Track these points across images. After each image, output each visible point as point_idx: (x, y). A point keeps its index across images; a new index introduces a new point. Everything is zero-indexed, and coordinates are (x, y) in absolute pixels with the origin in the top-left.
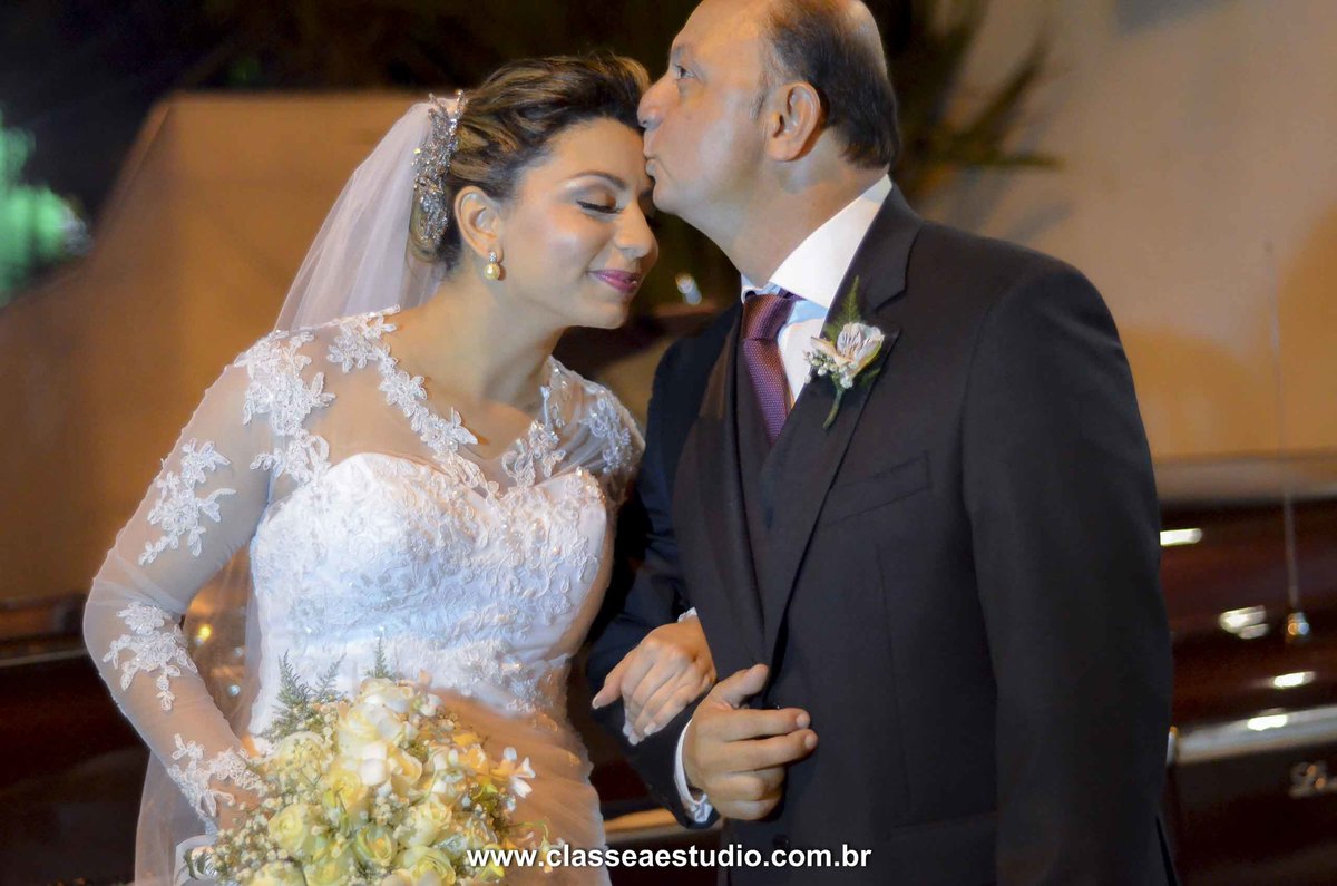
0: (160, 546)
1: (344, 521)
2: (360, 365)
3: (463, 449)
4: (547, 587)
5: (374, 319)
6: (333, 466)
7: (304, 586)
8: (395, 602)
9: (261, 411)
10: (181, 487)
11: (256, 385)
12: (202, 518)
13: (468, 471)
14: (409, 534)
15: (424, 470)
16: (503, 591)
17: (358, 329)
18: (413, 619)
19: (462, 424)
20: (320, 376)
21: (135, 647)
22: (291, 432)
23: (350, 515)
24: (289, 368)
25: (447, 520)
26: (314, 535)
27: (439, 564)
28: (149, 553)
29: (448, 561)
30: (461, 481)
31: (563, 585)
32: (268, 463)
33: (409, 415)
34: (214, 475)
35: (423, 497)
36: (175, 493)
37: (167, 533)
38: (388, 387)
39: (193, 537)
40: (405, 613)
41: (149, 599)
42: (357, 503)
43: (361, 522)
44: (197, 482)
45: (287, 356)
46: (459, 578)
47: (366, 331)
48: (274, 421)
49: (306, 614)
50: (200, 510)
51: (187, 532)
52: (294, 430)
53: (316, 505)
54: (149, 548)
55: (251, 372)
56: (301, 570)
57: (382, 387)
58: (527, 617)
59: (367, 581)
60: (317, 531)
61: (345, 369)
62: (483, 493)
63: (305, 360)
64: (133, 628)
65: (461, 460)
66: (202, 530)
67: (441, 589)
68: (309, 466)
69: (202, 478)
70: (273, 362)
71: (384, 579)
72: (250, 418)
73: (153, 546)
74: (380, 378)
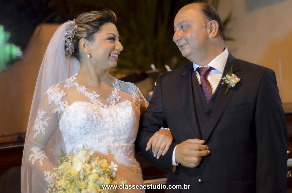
0: (37, 134)
1: (74, 116)
2: (72, 87)
3: (97, 98)
4: (121, 125)
5: (73, 78)
6: (70, 106)
7: (69, 132)
8: (88, 132)
9: (52, 101)
10: (39, 121)
11: (50, 96)
12: (44, 126)
13: (99, 103)
14: (87, 116)
15: (89, 103)
16: (111, 127)
17: (70, 81)
18: (93, 136)
19: (96, 93)
20: (63, 91)
21: (34, 156)
22: (59, 103)
23: (75, 115)
24: (56, 91)
25: (96, 112)
26: (68, 120)
27: (96, 122)
28: (35, 136)
29: (97, 121)
30: (98, 105)
31: (125, 124)
32: (56, 111)
33: (84, 94)
34: (45, 116)
35: (90, 109)
36: (38, 122)
37: (37, 131)
38: (78, 89)
39: (43, 131)
40: (91, 135)
41: (36, 146)
42: (76, 111)
43: (77, 115)
44: (41, 119)
45: (55, 89)
46: (101, 125)
47: (72, 81)
48: (55, 102)
49: (71, 138)
50: (43, 124)
51: (41, 130)
52: (60, 103)
53: (68, 114)
54: (35, 135)
55: (48, 94)
56: (68, 129)
57: (77, 89)
58: (118, 132)
59: (81, 128)
60: (69, 120)
61: (69, 88)
62: (103, 107)
63: (59, 88)
64: (33, 152)
65: (97, 101)
66: (44, 129)
67: (98, 128)
68: (65, 107)
69: (42, 117)
70: (52, 91)
71: (84, 127)
72: (50, 103)
73: (35, 134)
74: (76, 88)
